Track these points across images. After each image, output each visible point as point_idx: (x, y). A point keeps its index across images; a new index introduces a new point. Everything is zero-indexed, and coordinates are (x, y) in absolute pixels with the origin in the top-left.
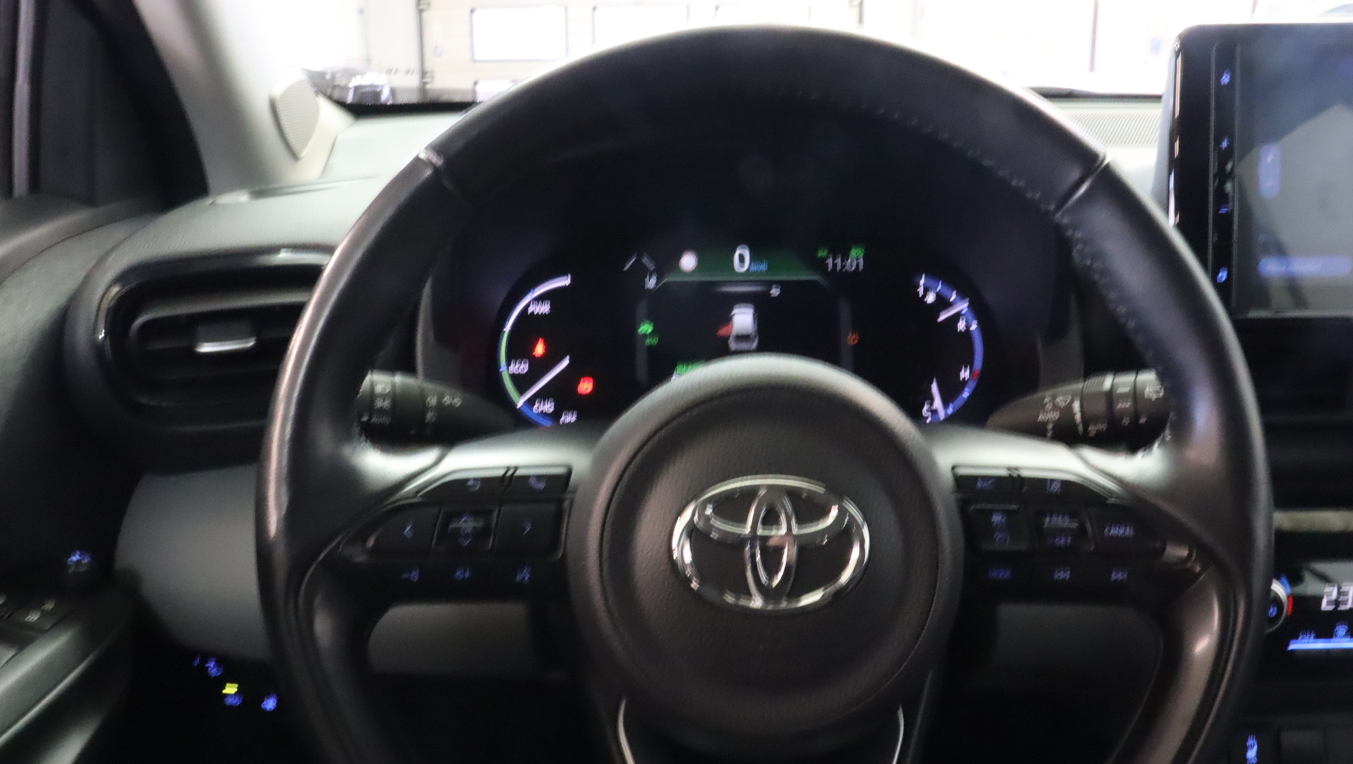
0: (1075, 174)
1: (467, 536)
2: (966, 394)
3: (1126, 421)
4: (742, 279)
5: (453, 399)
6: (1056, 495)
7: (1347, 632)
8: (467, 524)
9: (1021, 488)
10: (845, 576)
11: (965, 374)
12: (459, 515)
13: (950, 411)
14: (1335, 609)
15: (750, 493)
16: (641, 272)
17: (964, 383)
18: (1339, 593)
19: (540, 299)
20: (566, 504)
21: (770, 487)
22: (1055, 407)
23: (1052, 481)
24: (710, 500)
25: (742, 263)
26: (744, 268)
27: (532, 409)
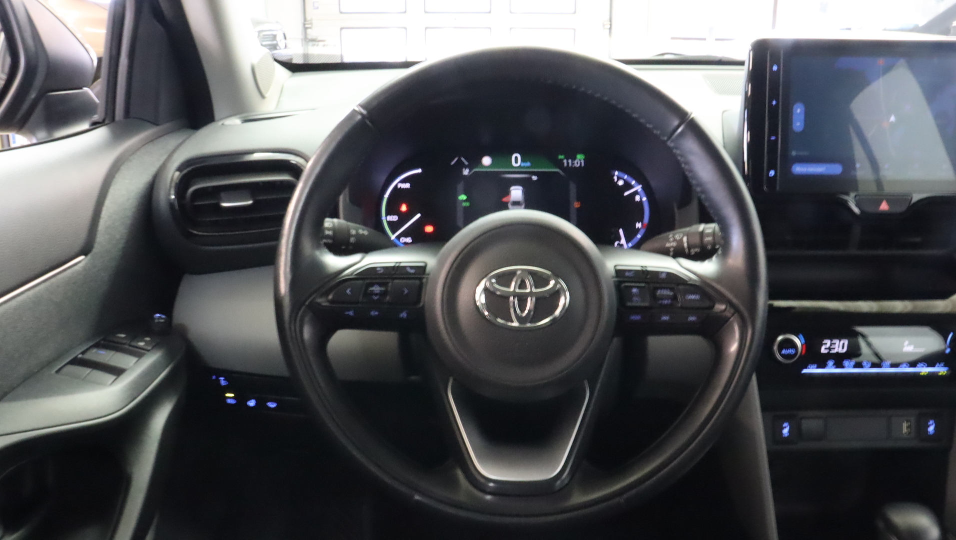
0: (676, 123)
1: (376, 295)
2: (639, 236)
3: (709, 247)
4: (517, 170)
5: (364, 232)
6: (663, 279)
7: (833, 365)
8: (376, 289)
9: (647, 275)
10: (557, 312)
11: (639, 225)
12: (372, 285)
13: (630, 245)
14: (829, 353)
15: (513, 274)
16: (460, 165)
17: (638, 229)
18: (831, 344)
19: (403, 181)
20: (424, 280)
21: (523, 270)
22: (675, 240)
23: (662, 272)
24: (493, 277)
25: (516, 161)
26: (518, 165)
27: (399, 240)
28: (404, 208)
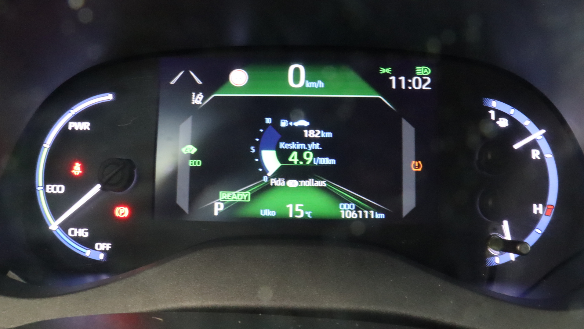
4: (297, 95)
16: (188, 86)
25: (297, 79)
26: (300, 85)
27: (66, 231)
28: (77, 169)
